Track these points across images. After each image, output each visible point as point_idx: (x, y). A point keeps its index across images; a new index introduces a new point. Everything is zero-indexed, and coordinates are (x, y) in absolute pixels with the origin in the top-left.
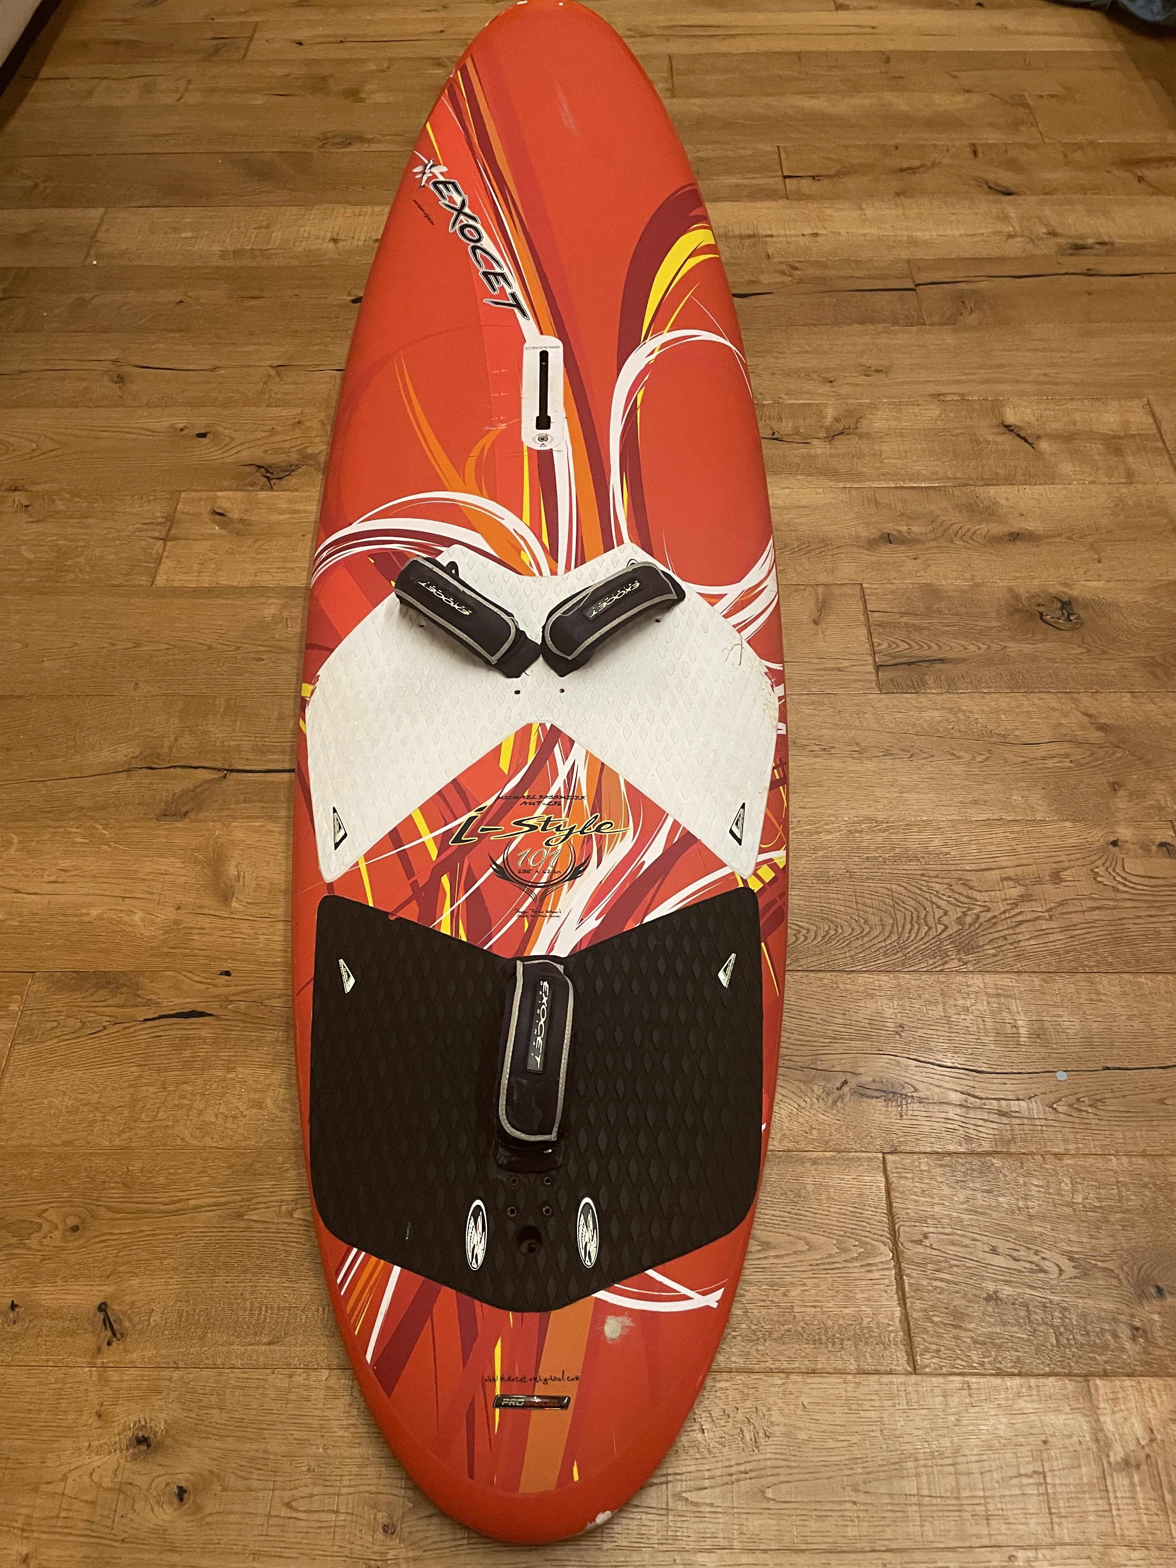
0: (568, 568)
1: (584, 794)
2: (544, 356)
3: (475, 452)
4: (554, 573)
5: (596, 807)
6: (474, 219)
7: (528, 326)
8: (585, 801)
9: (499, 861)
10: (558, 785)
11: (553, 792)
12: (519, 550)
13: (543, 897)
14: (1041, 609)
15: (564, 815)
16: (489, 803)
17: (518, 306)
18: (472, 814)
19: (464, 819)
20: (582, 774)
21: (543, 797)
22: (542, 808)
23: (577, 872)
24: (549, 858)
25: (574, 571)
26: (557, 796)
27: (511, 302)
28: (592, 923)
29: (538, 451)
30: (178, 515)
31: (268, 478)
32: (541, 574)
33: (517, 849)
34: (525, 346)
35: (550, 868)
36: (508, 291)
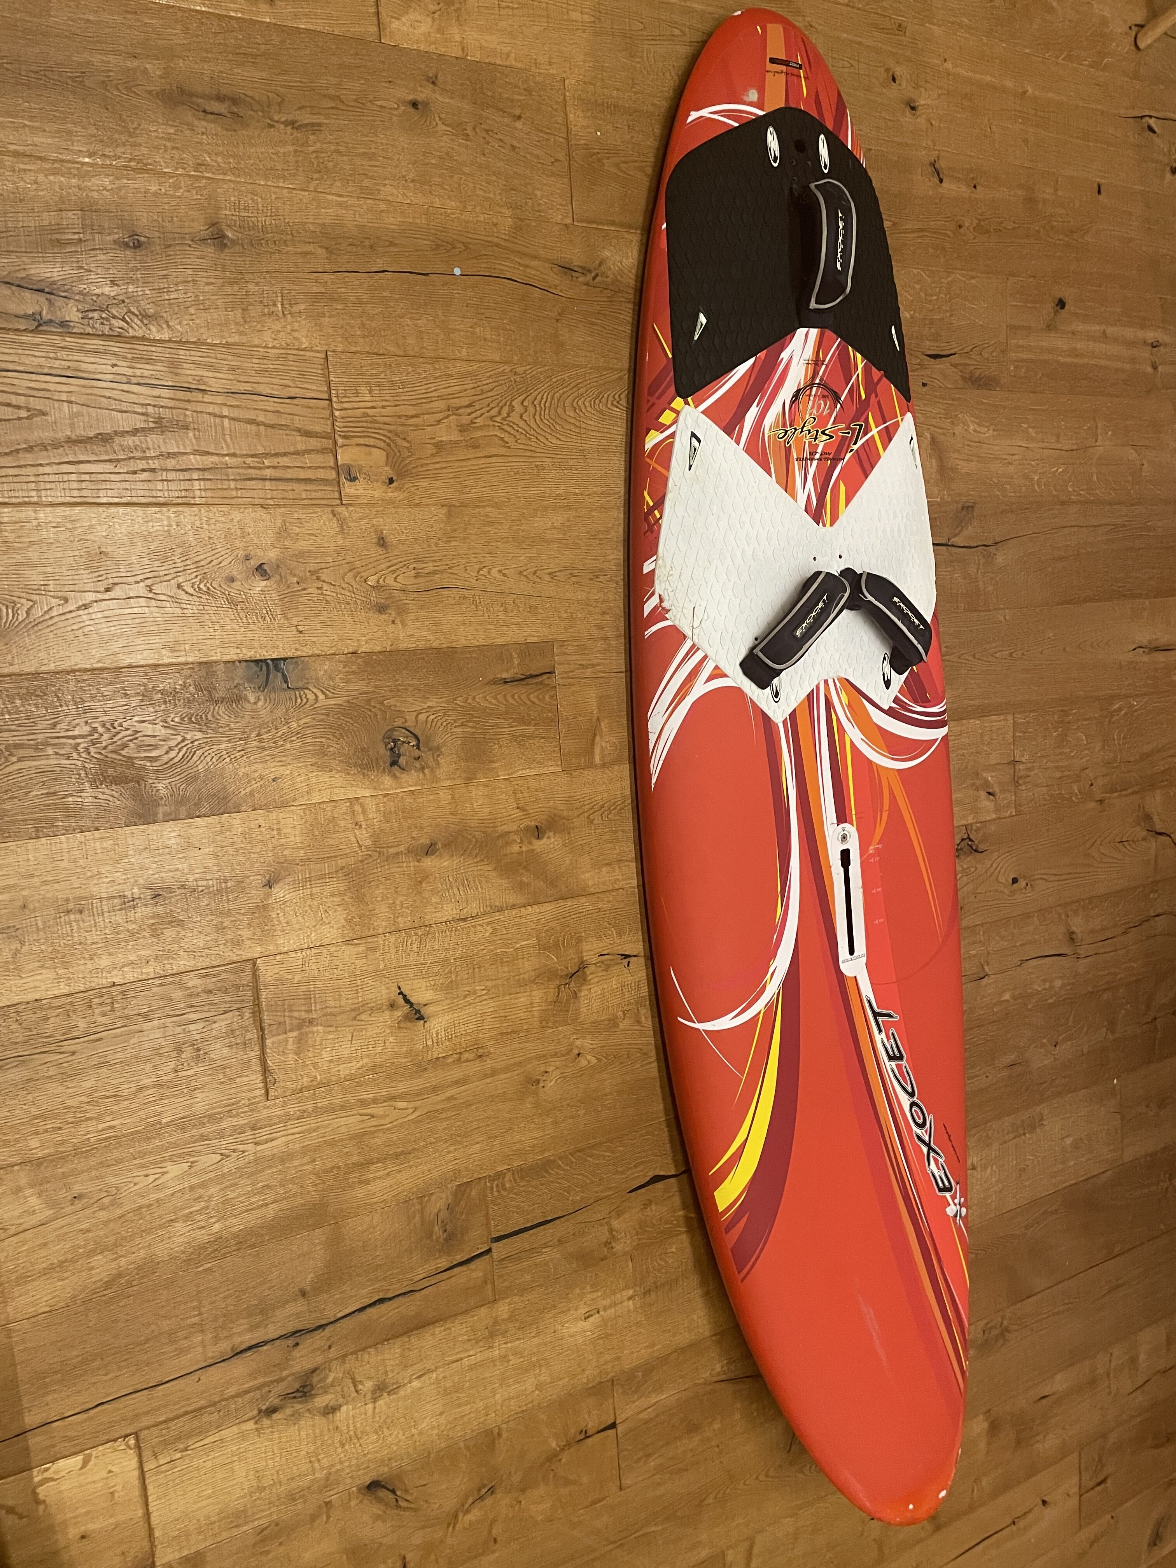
0: (818, 687)
1: (796, 463)
2: (852, 951)
3: (885, 815)
4: (826, 682)
5: (788, 450)
6: (918, 1137)
7: (867, 990)
8: (795, 457)
9: (839, 406)
10: (812, 470)
11: (815, 463)
12: (850, 706)
13: (814, 377)
14: (417, 753)
15: (807, 445)
16: (848, 455)
17: (876, 1015)
18: (855, 447)
19: (859, 443)
20: (799, 481)
21: (820, 459)
22: (819, 450)
23: (796, 395)
24: (813, 407)
25: (814, 686)
26: (812, 460)
27: (880, 1020)
28: (785, 355)
29: (846, 822)
30: (1012, 788)
31: (971, 840)
32: (834, 680)
33: (830, 415)
34: (864, 959)
35: (812, 398)
36: (883, 1035)
